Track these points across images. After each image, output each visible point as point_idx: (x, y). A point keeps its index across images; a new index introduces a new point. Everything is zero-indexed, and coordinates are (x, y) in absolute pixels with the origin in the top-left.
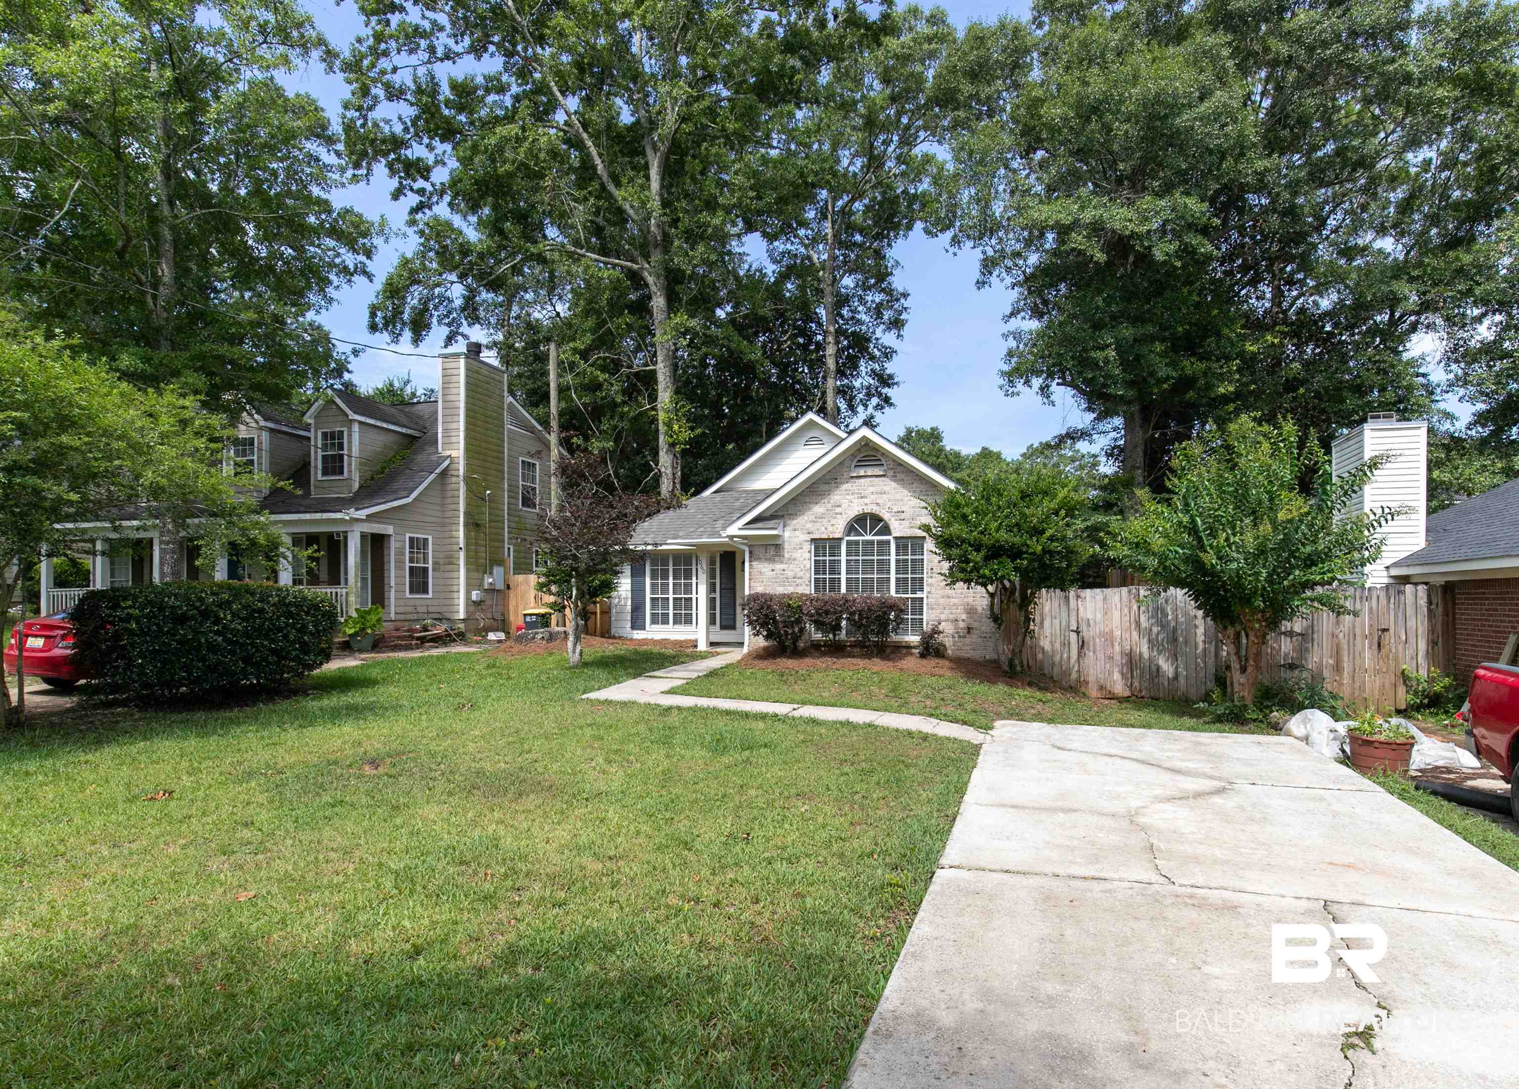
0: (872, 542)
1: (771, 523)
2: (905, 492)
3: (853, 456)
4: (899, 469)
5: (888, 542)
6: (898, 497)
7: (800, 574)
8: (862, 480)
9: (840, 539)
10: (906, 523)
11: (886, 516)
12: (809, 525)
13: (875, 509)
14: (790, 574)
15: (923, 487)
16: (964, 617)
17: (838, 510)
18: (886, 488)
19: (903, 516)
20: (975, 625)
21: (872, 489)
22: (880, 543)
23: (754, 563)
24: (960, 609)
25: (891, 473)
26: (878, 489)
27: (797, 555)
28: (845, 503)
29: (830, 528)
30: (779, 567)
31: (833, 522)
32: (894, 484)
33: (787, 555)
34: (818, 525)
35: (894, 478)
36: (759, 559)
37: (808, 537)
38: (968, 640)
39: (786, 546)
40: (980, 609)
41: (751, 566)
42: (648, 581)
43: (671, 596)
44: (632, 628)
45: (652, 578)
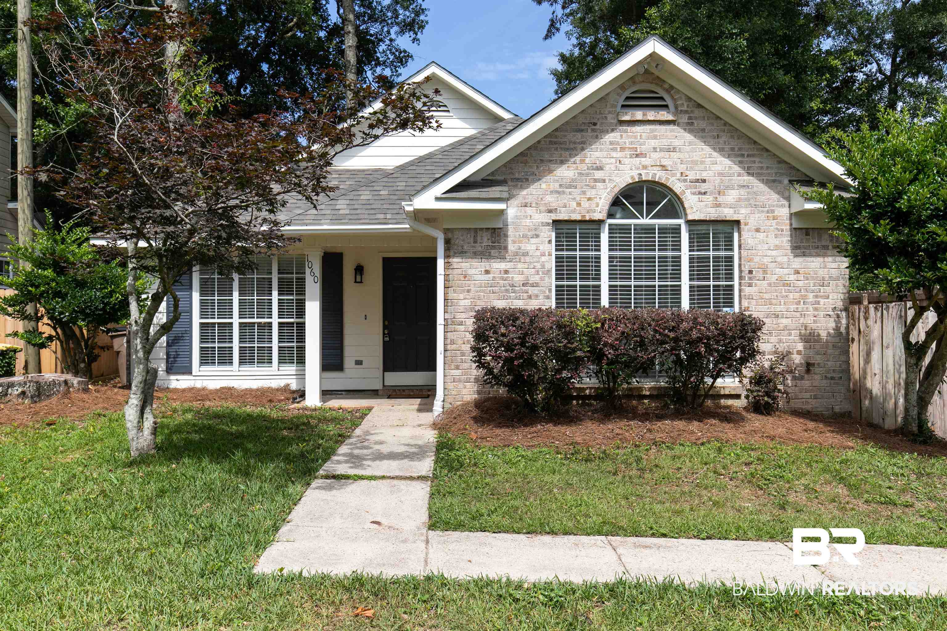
0: (650, 230)
1: (495, 191)
2: (707, 149)
3: (622, 87)
4: (698, 112)
5: (677, 230)
6: (696, 156)
7: (536, 279)
8: (638, 129)
9: (600, 222)
10: (709, 198)
11: (678, 187)
12: (549, 198)
13: (660, 176)
14: (518, 278)
15: (735, 143)
16: (800, 346)
17: (598, 174)
18: (676, 143)
19: (703, 187)
20: (818, 359)
21: (653, 143)
22: (663, 230)
23: (455, 260)
24: (795, 336)
25: (684, 119)
26: (665, 142)
27: (530, 246)
28: (610, 165)
29: (585, 204)
30: (498, 266)
31: (591, 193)
32: (689, 137)
33: (511, 247)
34: (564, 199)
35: (689, 127)
36: (462, 253)
37: (549, 218)
38: (806, 383)
39: (511, 232)
40: (823, 335)
41: (448, 266)
42: (196, 297)
43: (236, 321)
44: (169, 371)
45: (203, 293)
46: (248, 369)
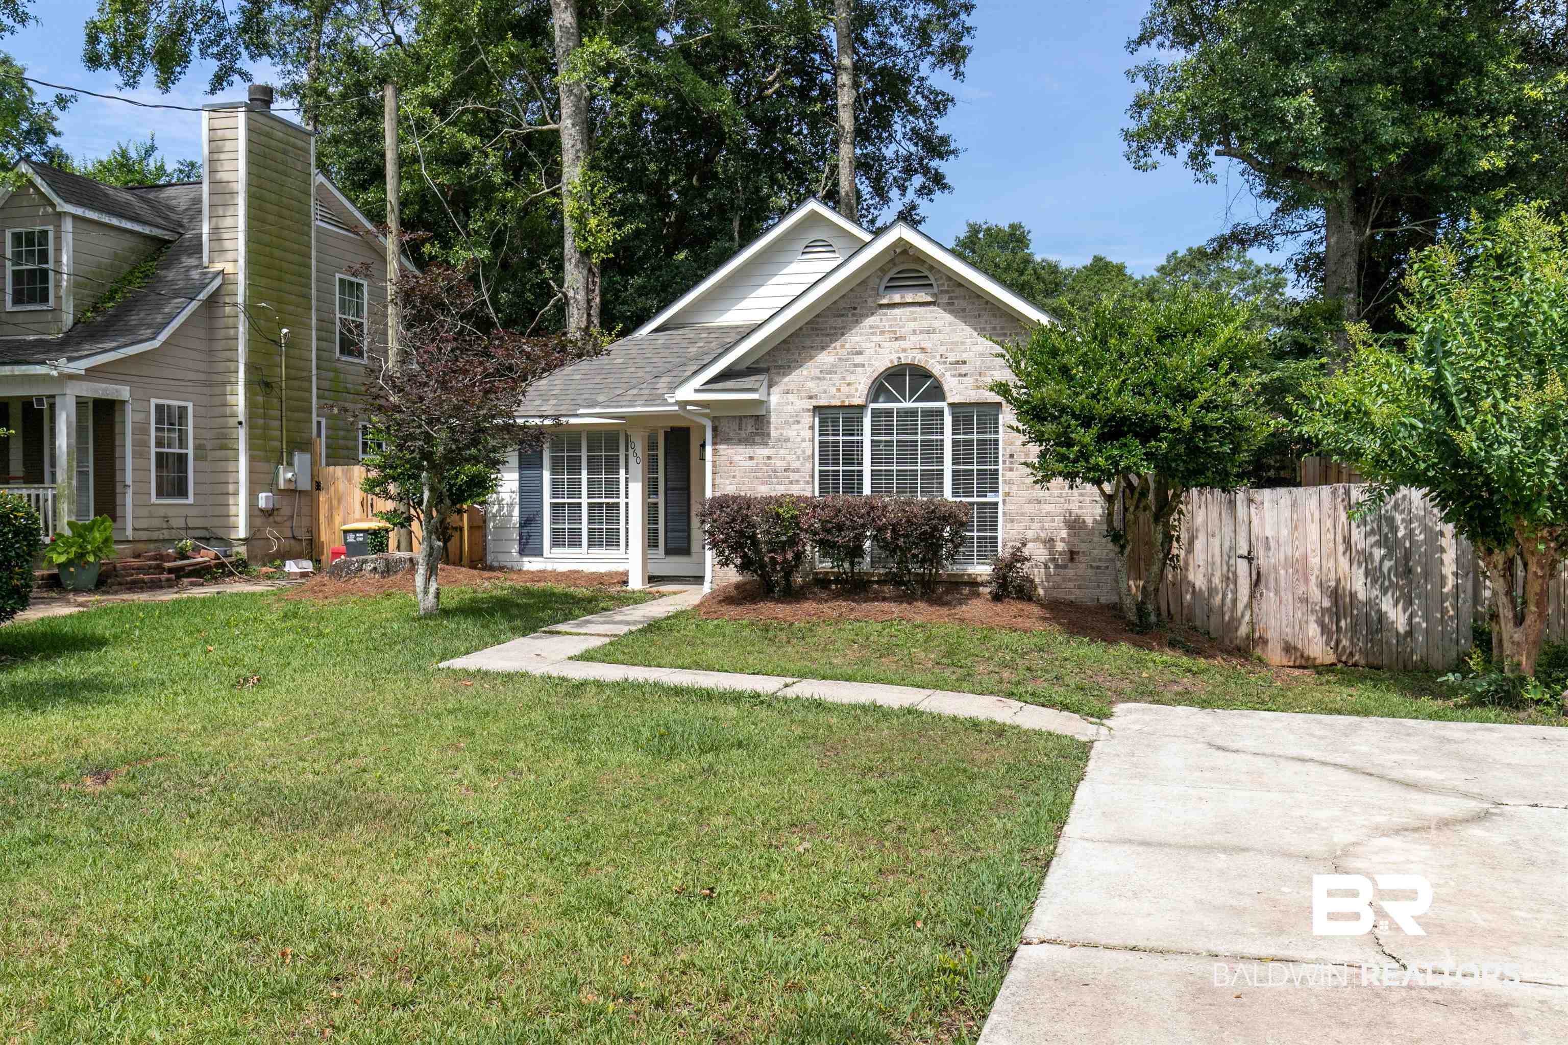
0: (913, 413)
1: (748, 382)
2: (968, 330)
3: (883, 270)
4: (958, 292)
5: (940, 413)
6: (956, 338)
7: (796, 465)
8: (897, 311)
9: (862, 407)
10: (969, 381)
11: (936, 369)
12: (810, 385)
13: (919, 359)
14: (780, 464)
15: (997, 322)
16: (1064, 534)
17: (858, 359)
18: (937, 324)
19: (964, 369)
20: (1083, 547)
21: (912, 325)
22: (927, 413)
23: (721, 447)
24: (1059, 522)
25: (945, 299)
26: (925, 324)
27: (791, 433)
28: (869, 348)
29: (845, 390)
30: (761, 452)
31: (850, 378)
32: (949, 317)
33: (773, 433)
34: (825, 384)
35: (950, 307)
36: (728, 440)
37: (810, 404)
38: (1070, 572)
39: (773, 419)
40: (1089, 521)
41: (715, 450)
42: (547, 475)
43: (584, 501)
44: (522, 552)
45: (554, 471)
46: (597, 552)
